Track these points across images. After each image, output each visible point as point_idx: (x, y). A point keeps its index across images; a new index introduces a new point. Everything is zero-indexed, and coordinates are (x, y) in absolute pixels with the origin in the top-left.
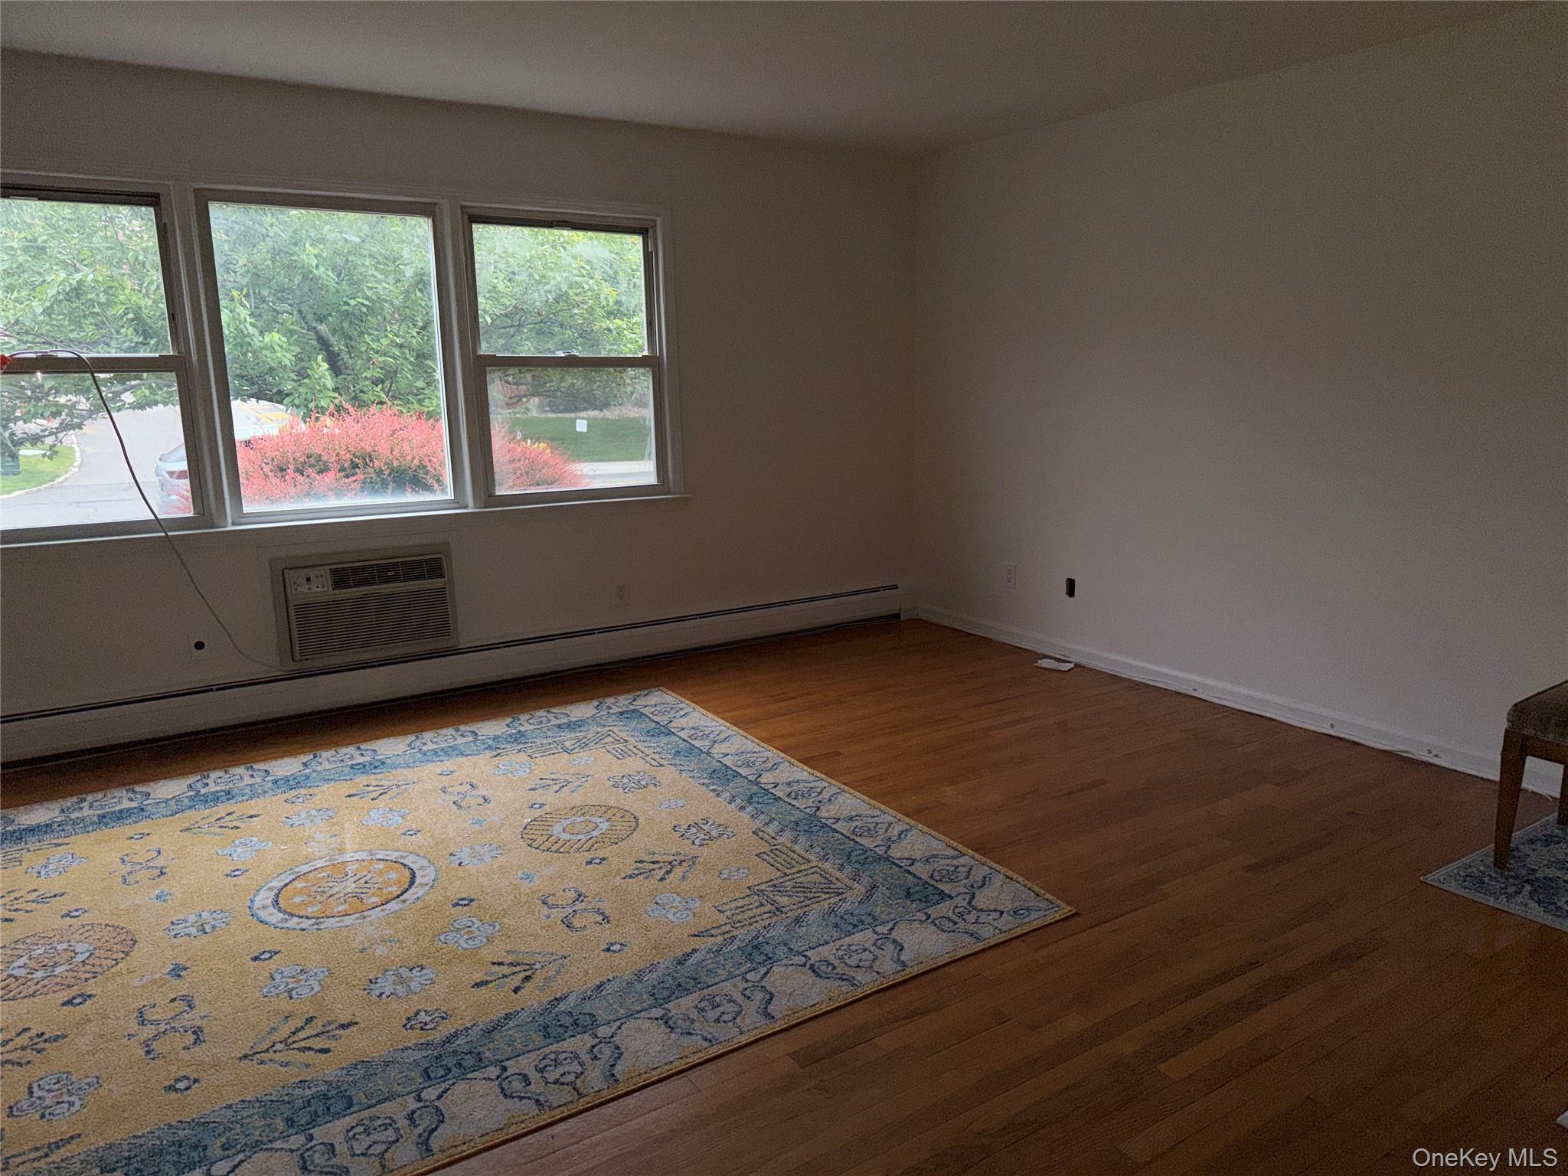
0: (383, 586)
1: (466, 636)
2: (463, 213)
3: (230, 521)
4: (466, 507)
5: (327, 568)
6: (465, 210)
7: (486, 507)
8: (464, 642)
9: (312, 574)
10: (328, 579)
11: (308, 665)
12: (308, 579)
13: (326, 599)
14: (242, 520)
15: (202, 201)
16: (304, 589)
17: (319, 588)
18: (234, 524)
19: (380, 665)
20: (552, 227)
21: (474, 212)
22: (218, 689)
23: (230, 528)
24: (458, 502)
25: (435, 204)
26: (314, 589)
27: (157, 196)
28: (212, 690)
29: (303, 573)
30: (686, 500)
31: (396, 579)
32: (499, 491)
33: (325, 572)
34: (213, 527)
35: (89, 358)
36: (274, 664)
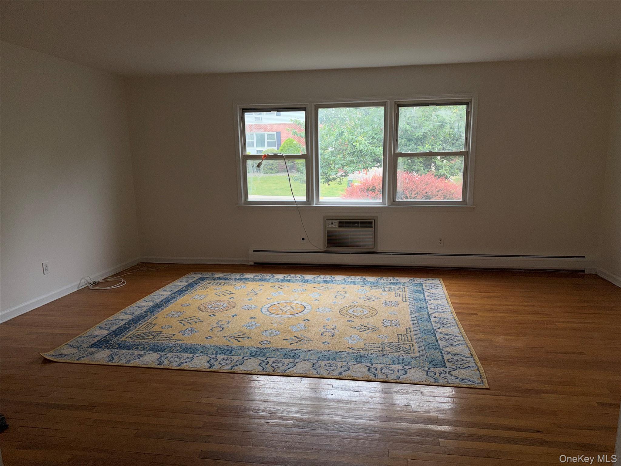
0: (354, 228)
1: (380, 249)
2: (395, 103)
3: (315, 203)
4: (385, 205)
5: (338, 220)
6: (396, 103)
7: (392, 205)
8: (379, 251)
9: (334, 221)
10: (337, 224)
11: (330, 249)
12: (332, 223)
13: (336, 230)
14: (319, 204)
15: (317, 108)
16: (330, 226)
17: (335, 226)
18: (316, 205)
19: (351, 253)
20: (429, 106)
21: (399, 103)
22: (306, 253)
23: (315, 206)
24: (383, 203)
25: (386, 102)
26: (333, 227)
27: (305, 108)
28: (304, 252)
29: (331, 221)
30: (474, 208)
31: (357, 226)
32: (398, 199)
33: (337, 221)
34: (310, 205)
35: (285, 155)
36: (321, 248)
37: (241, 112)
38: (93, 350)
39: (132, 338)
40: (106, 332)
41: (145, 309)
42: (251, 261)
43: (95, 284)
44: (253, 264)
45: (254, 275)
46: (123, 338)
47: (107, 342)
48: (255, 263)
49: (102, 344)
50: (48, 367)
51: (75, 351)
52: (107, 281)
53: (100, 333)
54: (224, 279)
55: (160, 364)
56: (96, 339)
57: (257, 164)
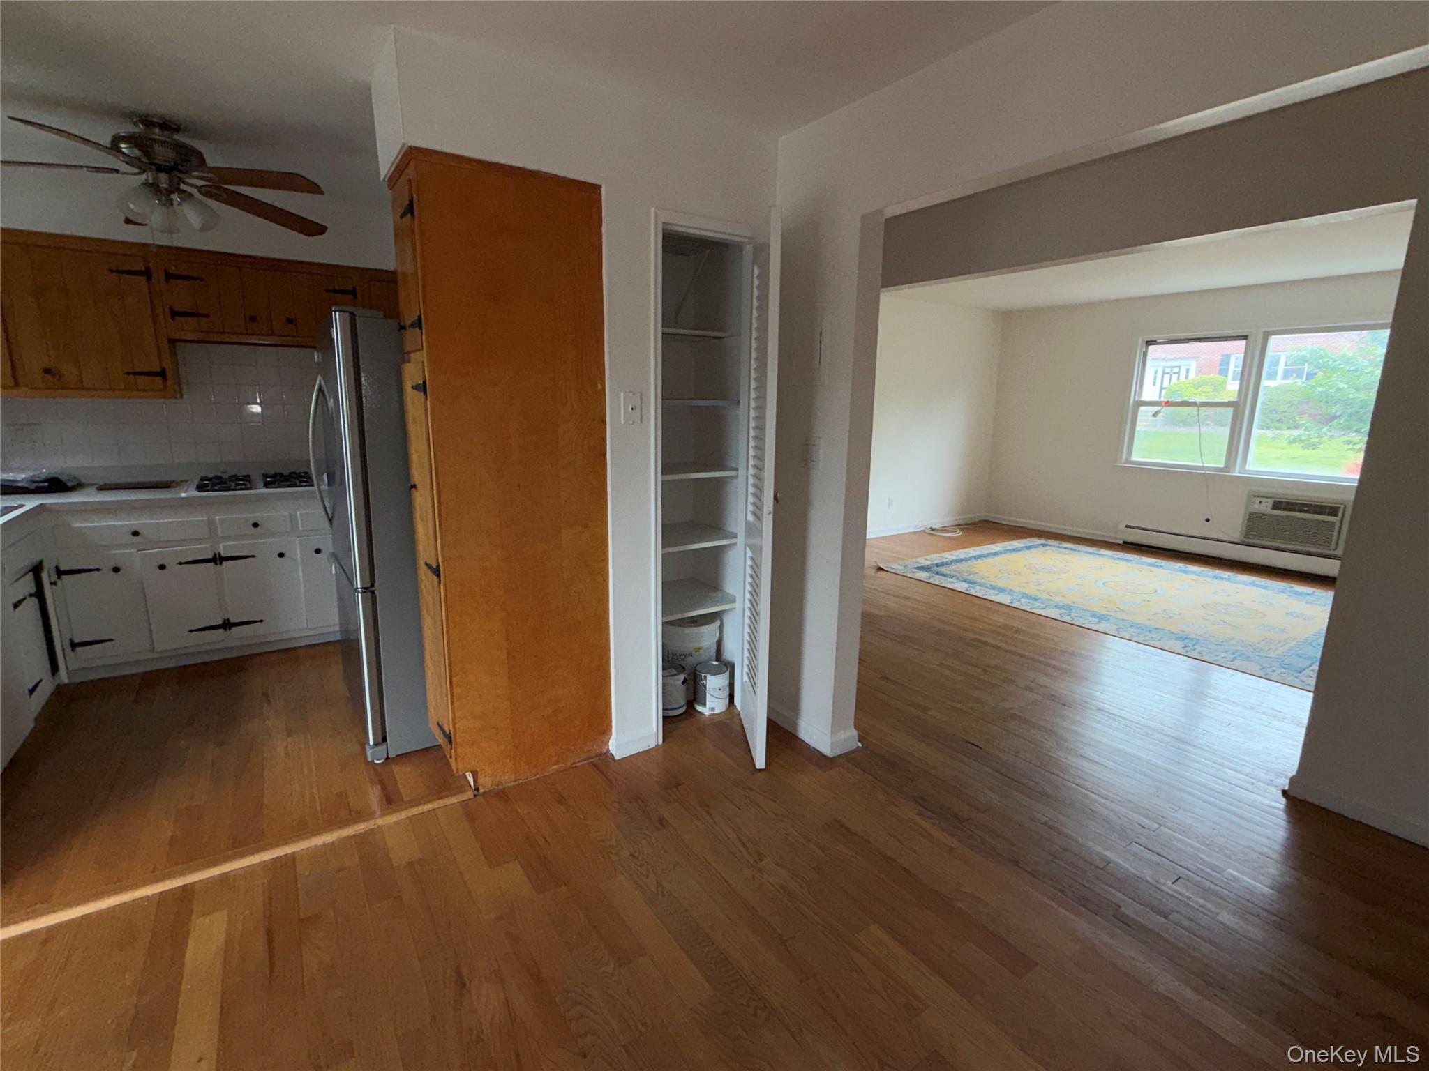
0: (1299, 514)
3: (1237, 471)
5: (1273, 499)
9: (1264, 500)
10: (1270, 505)
11: (1250, 541)
12: (1261, 503)
13: (1266, 513)
14: (1244, 472)
15: (1267, 335)
16: (1257, 506)
17: (1264, 507)
18: (1239, 473)
19: (1289, 552)
23: (1236, 474)
27: (1247, 336)
28: (1205, 539)
29: (1259, 499)
31: (1307, 512)
33: (1271, 501)
34: (1229, 472)
35: (1200, 402)
36: (1236, 535)
37: (1145, 344)
38: (916, 570)
39: (950, 571)
40: (929, 563)
41: (970, 555)
42: (1120, 539)
43: (932, 529)
44: (1121, 542)
45: (1114, 552)
46: (942, 570)
47: (929, 568)
48: (1124, 542)
49: (922, 569)
50: (881, 574)
51: (902, 568)
52: (944, 529)
53: (924, 562)
54: (1071, 549)
55: (967, 590)
56: (919, 565)
57: (1153, 413)
